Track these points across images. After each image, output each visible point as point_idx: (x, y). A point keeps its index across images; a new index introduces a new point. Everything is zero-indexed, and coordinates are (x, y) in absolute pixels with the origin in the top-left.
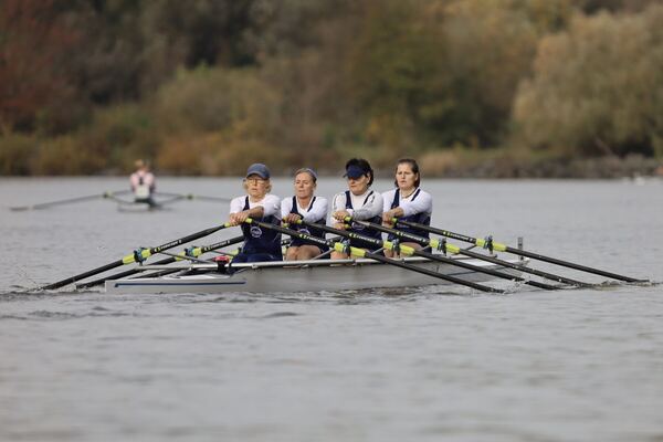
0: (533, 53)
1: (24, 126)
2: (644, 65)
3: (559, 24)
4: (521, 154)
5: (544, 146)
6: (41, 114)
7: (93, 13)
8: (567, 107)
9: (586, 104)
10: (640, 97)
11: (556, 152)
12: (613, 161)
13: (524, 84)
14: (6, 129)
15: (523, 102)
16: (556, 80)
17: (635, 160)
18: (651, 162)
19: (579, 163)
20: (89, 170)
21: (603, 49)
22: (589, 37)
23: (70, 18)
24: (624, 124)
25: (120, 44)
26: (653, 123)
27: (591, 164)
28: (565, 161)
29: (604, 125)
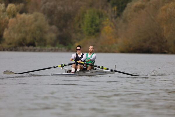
0: (8, 22)
2: (33, 26)
3: (14, 16)
4: (5, 45)
5: (10, 44)
8: (16, 35)
9: (20, 35)
10: (33, 33)
11: (13, 45)
12: (26, 47)
13: (6, 29)
15: (5, 33)
16: (13, 28)
17: (31, 47)
18: (35, 48)
19: (18, 48)
21: (24, 22)
22: (21, 19)
24: (29, 39)
26: (35, 39)
27: (21, 48)
28: (15, 47)
29: (24, 39)
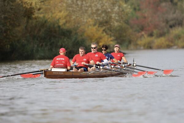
1: (151, 35)
6: (155, 32)
7: (170, 3)
14: (145, 36)
20: (169, 47)
23: (163, 4)
25: (177, 11)
